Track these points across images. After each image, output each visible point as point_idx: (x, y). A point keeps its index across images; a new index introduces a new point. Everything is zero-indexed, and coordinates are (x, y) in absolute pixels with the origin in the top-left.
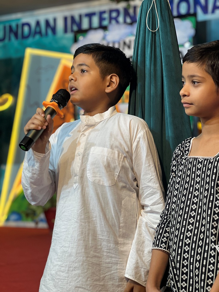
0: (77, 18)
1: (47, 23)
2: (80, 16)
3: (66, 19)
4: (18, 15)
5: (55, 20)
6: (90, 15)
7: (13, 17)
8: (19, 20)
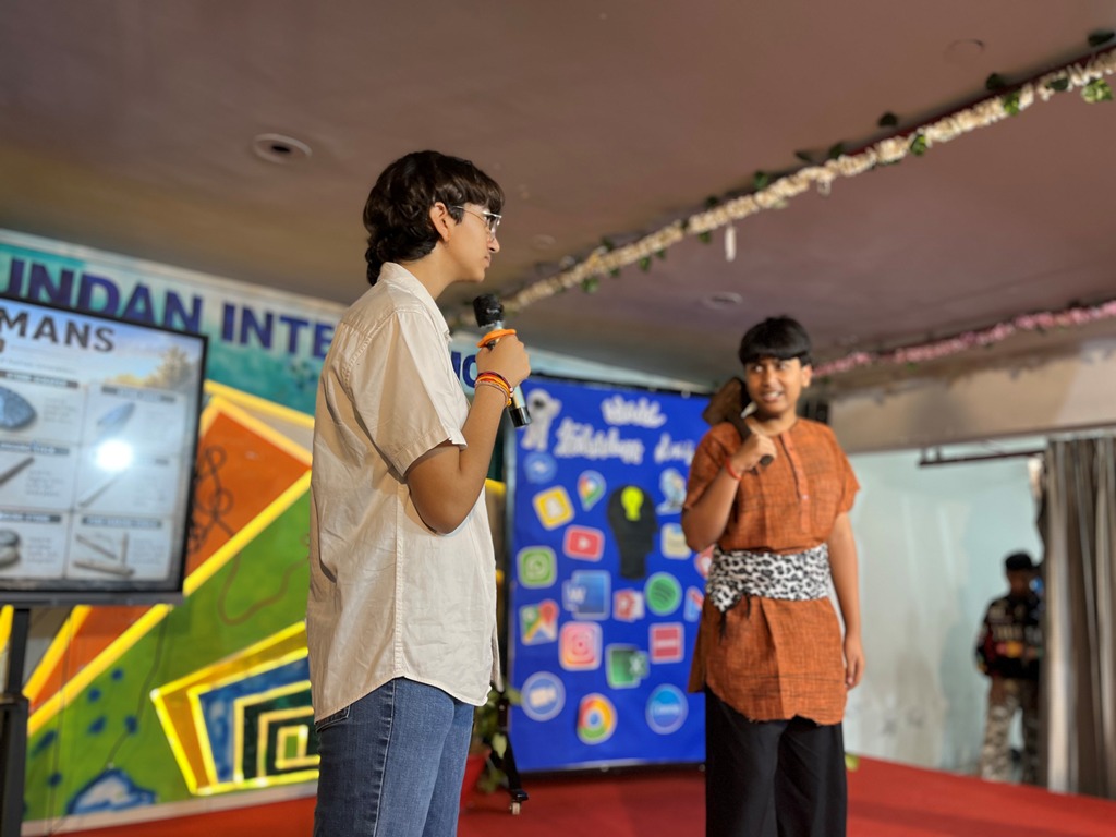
0: (260, 318)
1: (172, 300)
2: (269, 317)
3: (229, 310)
4: (80, 252)
5: (197, 303)
6: (295, 324)
7: (62, 249)
8: (79, 262)
